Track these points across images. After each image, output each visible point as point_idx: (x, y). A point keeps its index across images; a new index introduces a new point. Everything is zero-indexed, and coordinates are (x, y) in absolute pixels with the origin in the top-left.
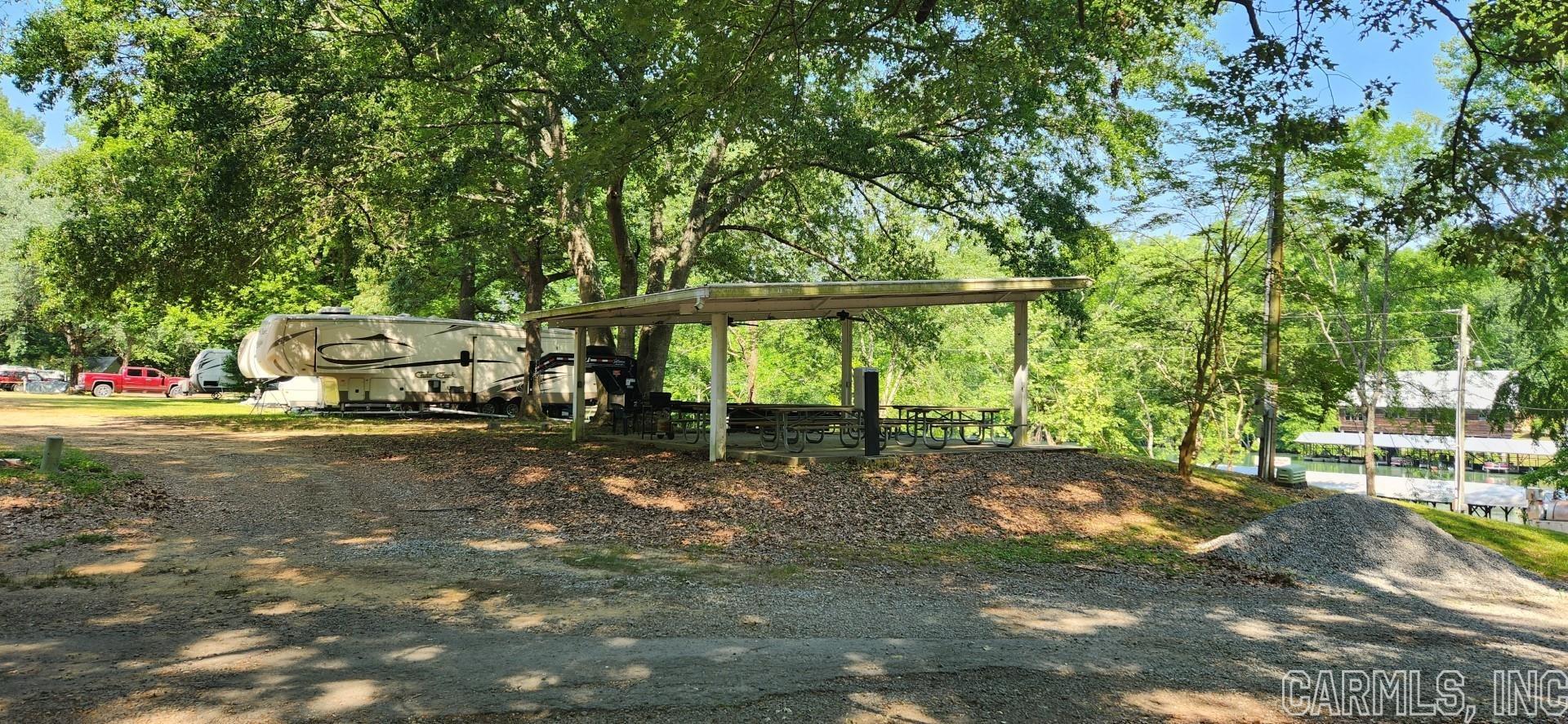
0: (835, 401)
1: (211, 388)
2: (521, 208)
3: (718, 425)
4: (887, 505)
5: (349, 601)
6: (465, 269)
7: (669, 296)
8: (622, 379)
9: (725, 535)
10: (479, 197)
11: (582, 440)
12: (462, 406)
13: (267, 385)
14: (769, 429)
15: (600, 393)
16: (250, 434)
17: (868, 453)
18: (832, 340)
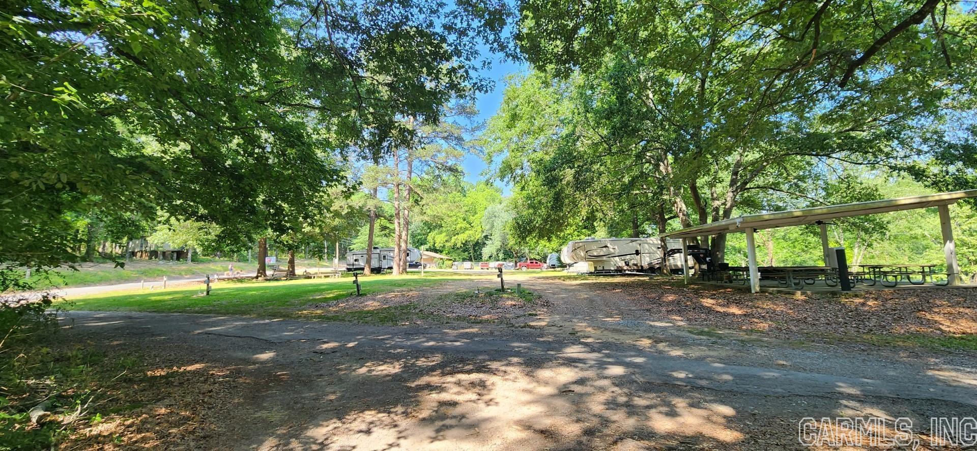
0: (821, 264)
1: (553, 267)
2: (655, 194)
3: (755, 278)
4: (858, 315)
5: (610, 340)
6: (634, 219)
7: (723, 222)
8: (704, 258)
9: (764, 326)
10: (638, 192)
11: (689, 284)
12: (638, 271)
13: (570, 265)
14: (783, 278)
15: (695, 264)
16: (568, 282)
17: (843, 289)
18: (815, 234)
